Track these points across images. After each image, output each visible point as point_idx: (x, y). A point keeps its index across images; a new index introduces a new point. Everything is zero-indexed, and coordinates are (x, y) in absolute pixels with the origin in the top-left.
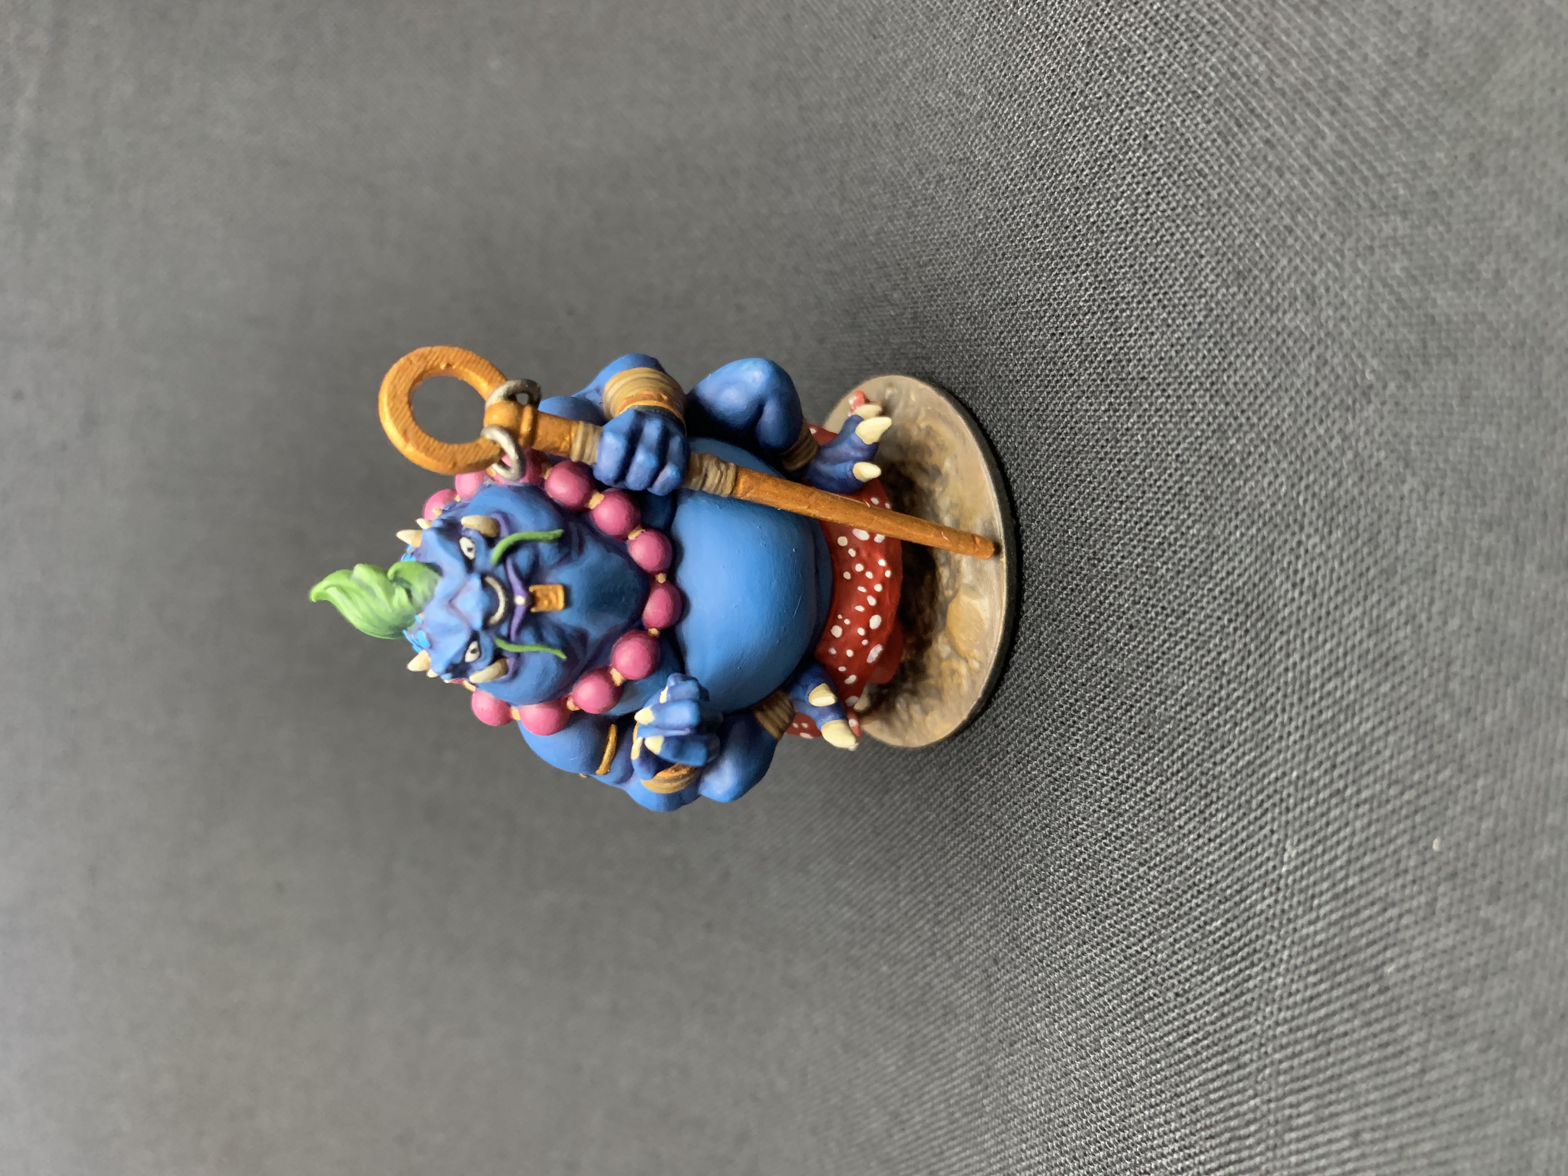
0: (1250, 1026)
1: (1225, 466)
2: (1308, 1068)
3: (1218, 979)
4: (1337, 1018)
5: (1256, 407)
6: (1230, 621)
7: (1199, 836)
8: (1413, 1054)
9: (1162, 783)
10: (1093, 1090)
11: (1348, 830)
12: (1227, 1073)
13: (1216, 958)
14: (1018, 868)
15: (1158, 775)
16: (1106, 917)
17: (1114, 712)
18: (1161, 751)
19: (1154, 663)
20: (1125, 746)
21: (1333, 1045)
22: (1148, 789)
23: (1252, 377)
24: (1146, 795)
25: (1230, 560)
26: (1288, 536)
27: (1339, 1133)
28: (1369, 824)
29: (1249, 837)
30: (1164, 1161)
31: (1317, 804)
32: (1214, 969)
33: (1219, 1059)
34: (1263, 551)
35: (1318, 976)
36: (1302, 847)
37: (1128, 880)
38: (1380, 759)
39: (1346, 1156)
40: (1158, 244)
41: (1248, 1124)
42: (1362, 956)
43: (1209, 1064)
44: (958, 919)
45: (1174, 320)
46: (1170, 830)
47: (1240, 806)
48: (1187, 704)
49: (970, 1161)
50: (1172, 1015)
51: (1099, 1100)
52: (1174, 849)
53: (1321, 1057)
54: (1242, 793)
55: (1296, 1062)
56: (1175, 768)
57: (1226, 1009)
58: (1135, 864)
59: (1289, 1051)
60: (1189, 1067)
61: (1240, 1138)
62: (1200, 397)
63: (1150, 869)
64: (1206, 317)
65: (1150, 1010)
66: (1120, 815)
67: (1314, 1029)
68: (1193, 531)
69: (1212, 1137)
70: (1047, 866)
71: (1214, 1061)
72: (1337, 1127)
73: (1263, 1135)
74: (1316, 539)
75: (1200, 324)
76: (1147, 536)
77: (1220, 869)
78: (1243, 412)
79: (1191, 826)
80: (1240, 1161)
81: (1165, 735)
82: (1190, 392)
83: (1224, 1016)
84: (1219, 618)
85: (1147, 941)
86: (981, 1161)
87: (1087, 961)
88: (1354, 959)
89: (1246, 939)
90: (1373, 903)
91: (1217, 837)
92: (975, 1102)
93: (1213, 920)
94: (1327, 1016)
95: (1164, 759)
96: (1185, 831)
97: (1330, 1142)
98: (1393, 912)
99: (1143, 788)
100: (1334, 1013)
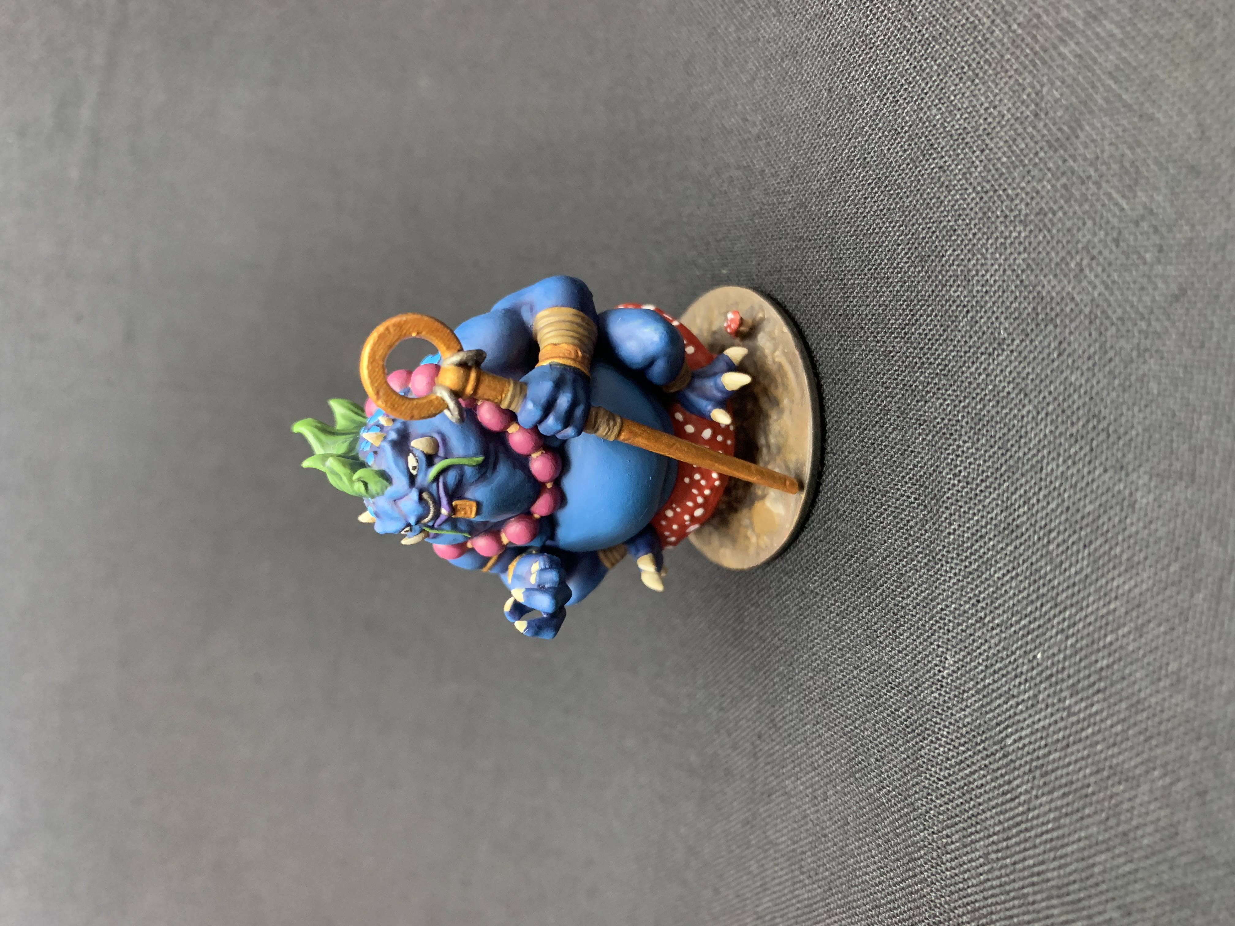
0: (922, 781)
2: (958, 810)
3: (902, 749)
7: (892, 649)
10: (823, 828)
11: (987, 645)
12: (907, 814)
13: (902, 734)
14: (775, 670)
15: (867, 606)
17: (840, 560)
18: (869, 589)
19: (867, 527)
20: (847, 585)
21: (973, 794)
22: (860, 615)
24: (859, 620)
27: (976, 855)
28: (1000, 642)
29: (924, 650)
31: (967, 627)
32: (900, 742)
33: (902, 804)
35: (966, 747)
36: (957, 657)
37: (846, 679)
38: (1006, 598)
39: (981, 870)
41: (920, 849)
42: (993, 733)
43: (896, 809)
44: (736, 706)
46: (874, 644)
47: (918, 628)
50: (873, 774)
51: (826, 835)
52: (876, 658)
53: (966, 802)
54: (920, 619)
55: (950, 805)
56: (878, 601)
57: (907, 770)
59: (947, 797)
60: (883, 811)
66: (843, 633)
67: (962, 783)
68: (893, 435)
69: (897, 860)
70: (794, 669)
71: (899, 806)
72: (975, 850)
73: (929, 857)
76: (864, 438)
77: (905, 672)
79: (887, 641)
83: (906, 774)
84: (909, 497)
85: (858, 722)
87: (819, 736)
88: (988, 735)
89: (921, 721)
90: (1001, 695)
91: (903, 649)
93: (900, 708)
94: (971, 774)
96: (884, 645)
97: (972, 860)
98: (1012, 702)
99: (857, 615)
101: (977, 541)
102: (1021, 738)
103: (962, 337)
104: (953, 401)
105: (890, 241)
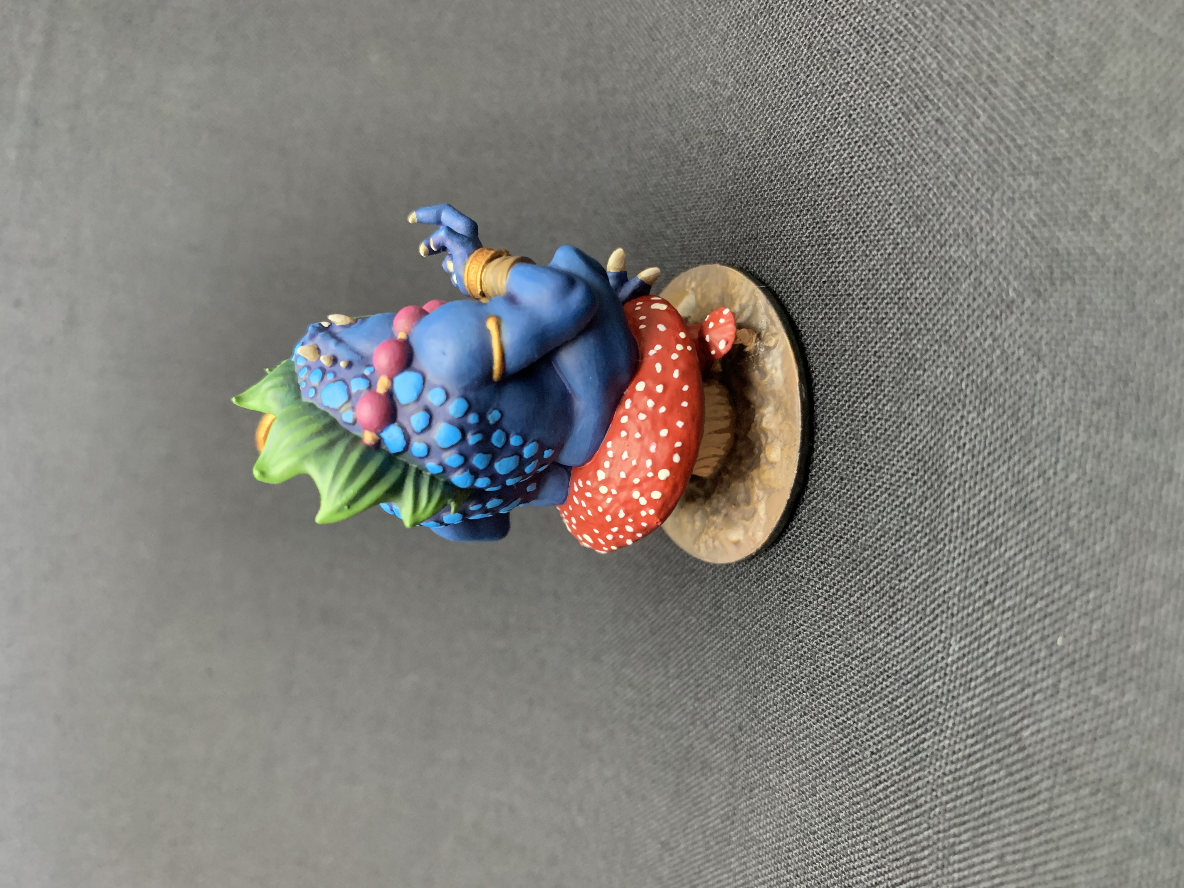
0: (925, 777)
1: (910, 359)
2: (967, 808)
3: (901, 741)
4: (987, 771)
5: (931, 316)
6: (913, 475)
7: (888, 635)
8: (1043, 796)
9: (862, 595)
10: (811, 824)
11: (997, 630)
12: (908, 811)
13: (900, 726)
14: (757, 658)
15: (859, 589)
16: (821, 695)
17: (828, 542)
18: (861, 571)
19: (858, 505)
20: (835, 567)
21: (985, 790)
22: (852, 599)
23: (928, 294)
24: (850, 604)
25: (913, 429)
26: (953, 412)
27: (989, 856)
28: (1012, 626)
29: (925, 635)
30: (863, 878)
31: (974, 611)
32: (899, 734)
33: (902, 801)
34: (937, 423)
35: (974, 740)
36: (963, 643)
37: (837, 667)
38: (1019, 578)
39: (994, 873)
40: (859, 195)
41: (923, 849)
42: (1007, 723)
43: (895, 805)
44: (713, 696)
45: (870, 251)
46: (867, 630)
47: (918, 612)
48: (881, 536)
49: (721, 878)
50: (869, 768)
51: (815, 832)
52: (870, 645)
53: (976, 799)
54: (919, 603)
55: (958, 803)
56: (871, 584)
57: (907, 764)
58: (842, 655)
59: (954, 794)
60: (881, 807)
61: (917, 860)
62: (891, 309)
63: (853, 659)
64: (894, 249)
65: (853, 764)
66: (832, 619)
67: (971, 778)
68: (887, 408)
69: (897, 860)
70: (778, 657)
71: (899, 802)
72: (988, 851)
73: (934, 857)
74: (974, 415)
75: (889, 254)
76: (853, 411)
77: (903, 660)
78: (922, 320)
79: (882, 627)
80: (917, 877)
81: (865, 559)
82: (884, 305)
83: (906, 768)
84: (905, 473)
85: (850, 713)
86: (729, 878)
87: (807, 728)
88: (1000, 726)
89: (922, 712)
90: (1014, 685)
91: (901, 635)
92: (723, 834)
93: (898, 697)
94: (982, 768)
95: (864, 577)
96: (878, 631)
97: (983, 862)
98: (1028, 691)
99: (848, 599)
100: (986, 767)
101: (984, 518)
102: (1038, 731)
103: (965, 300)
104: (954, 369)
105: (879, 202)
